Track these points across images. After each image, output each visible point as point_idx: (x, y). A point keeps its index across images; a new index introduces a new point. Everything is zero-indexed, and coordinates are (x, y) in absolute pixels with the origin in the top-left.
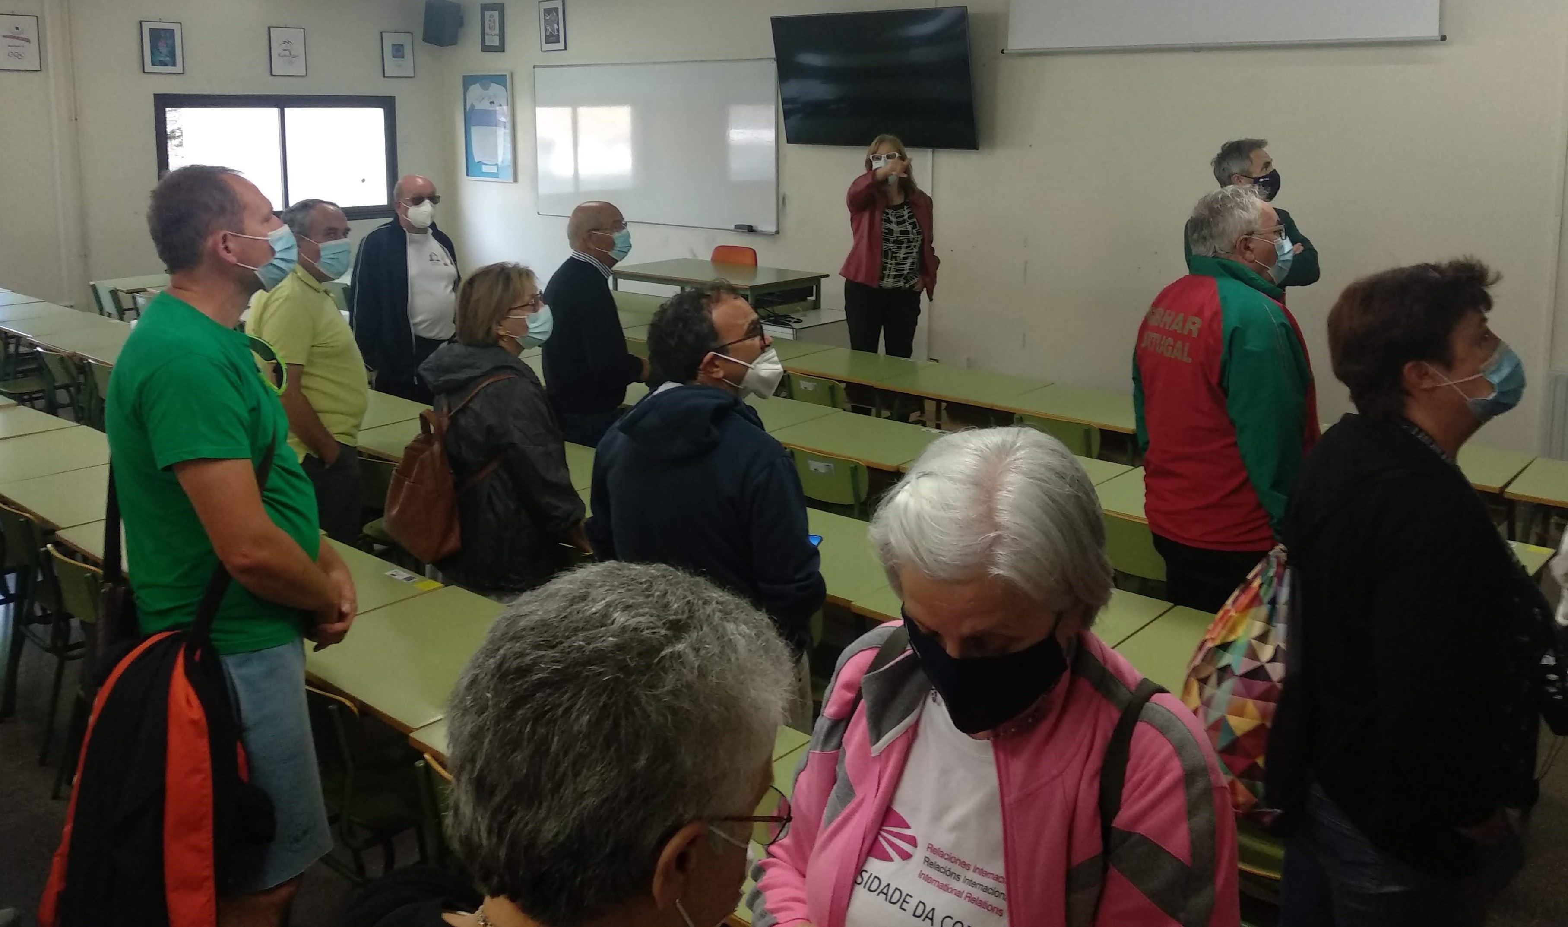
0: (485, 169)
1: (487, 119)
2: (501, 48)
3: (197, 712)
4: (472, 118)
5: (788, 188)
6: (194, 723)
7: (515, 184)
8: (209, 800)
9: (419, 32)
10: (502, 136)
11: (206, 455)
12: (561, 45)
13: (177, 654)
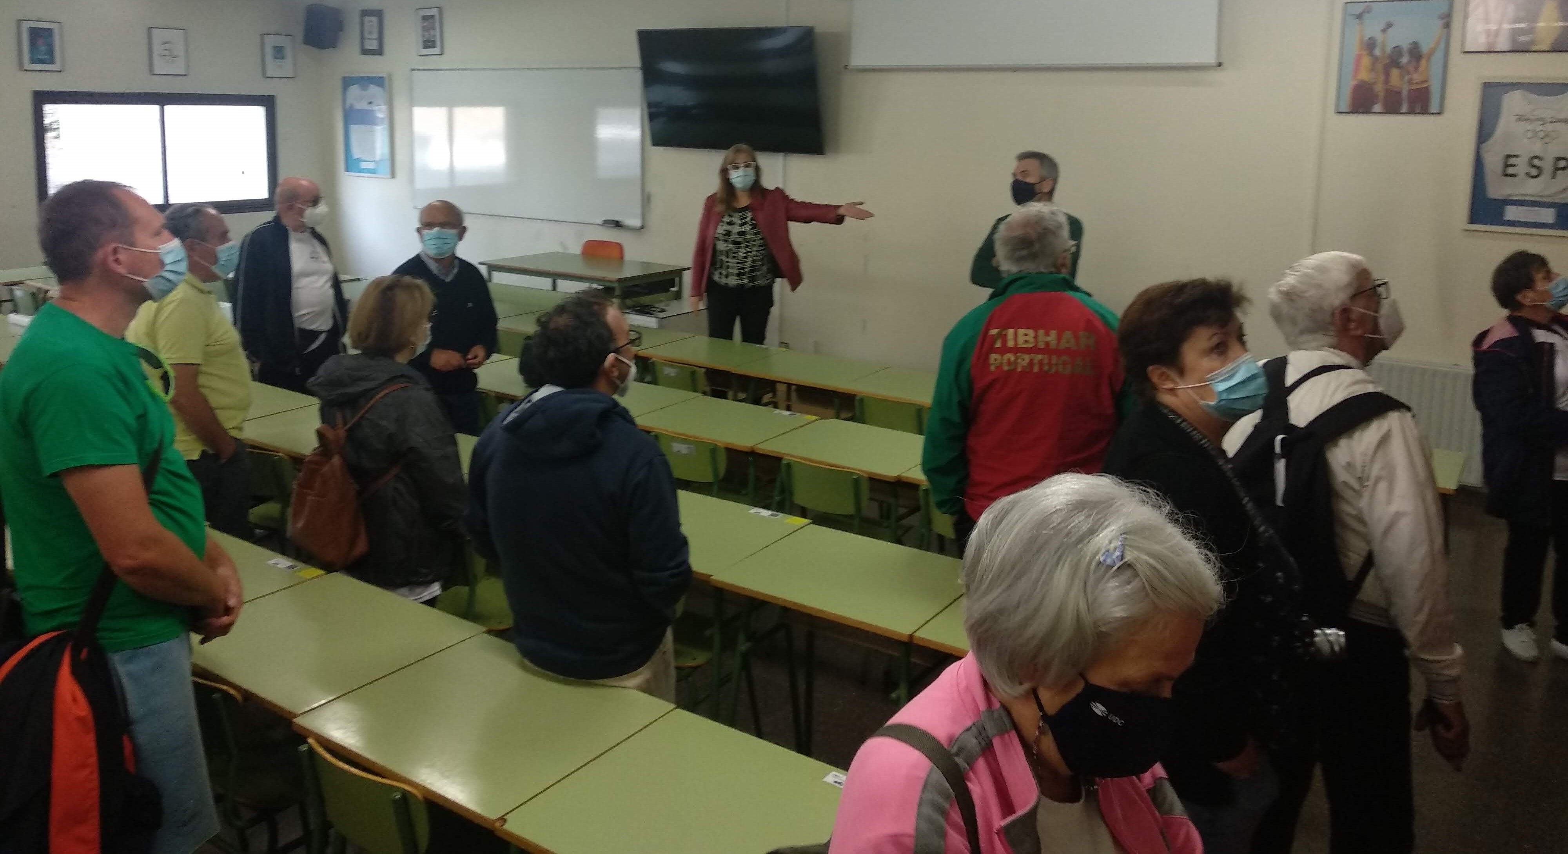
0: (364, 165)
1: (366, 118)
2: (379, 52)
3: (82, 709)
4: (352, 117)
5: (653, 188)
6: (80, 719)
7: (392, 180)
8: (95, 795)
9: (300, 37)
10: (380, 134)
11: (92, 461)
12: (436, 51)
13: (62, 654)
